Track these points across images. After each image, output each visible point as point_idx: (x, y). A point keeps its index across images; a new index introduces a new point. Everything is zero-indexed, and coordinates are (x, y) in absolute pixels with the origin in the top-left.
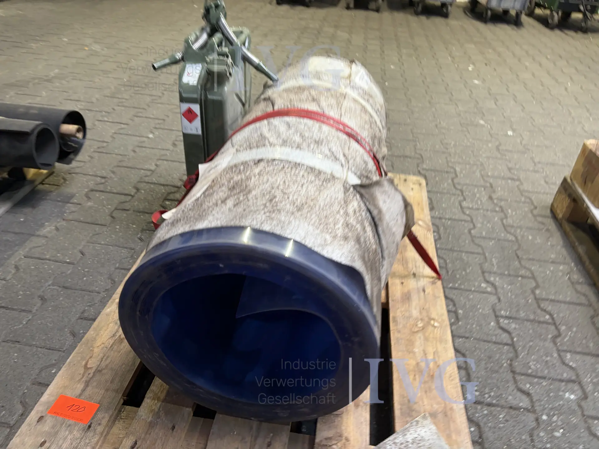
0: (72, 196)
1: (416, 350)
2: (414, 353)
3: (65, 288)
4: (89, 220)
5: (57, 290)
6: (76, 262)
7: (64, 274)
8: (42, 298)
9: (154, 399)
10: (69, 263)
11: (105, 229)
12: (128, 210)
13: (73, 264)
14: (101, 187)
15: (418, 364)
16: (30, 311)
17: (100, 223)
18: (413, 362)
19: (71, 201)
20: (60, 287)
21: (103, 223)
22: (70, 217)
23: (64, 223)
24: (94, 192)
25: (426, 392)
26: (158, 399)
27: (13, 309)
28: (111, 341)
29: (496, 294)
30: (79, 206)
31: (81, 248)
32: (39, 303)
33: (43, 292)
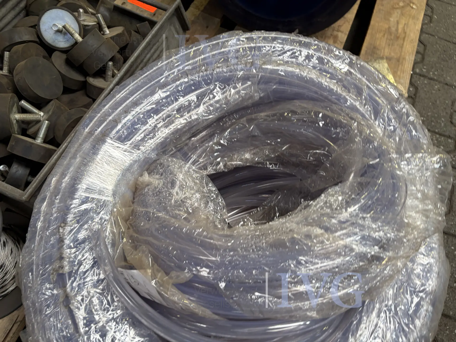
1: (392, 19)
2: (389, 20)
15: (389, 28)
18: (387, 26)
25: (389, 45)
26: (199, 9)
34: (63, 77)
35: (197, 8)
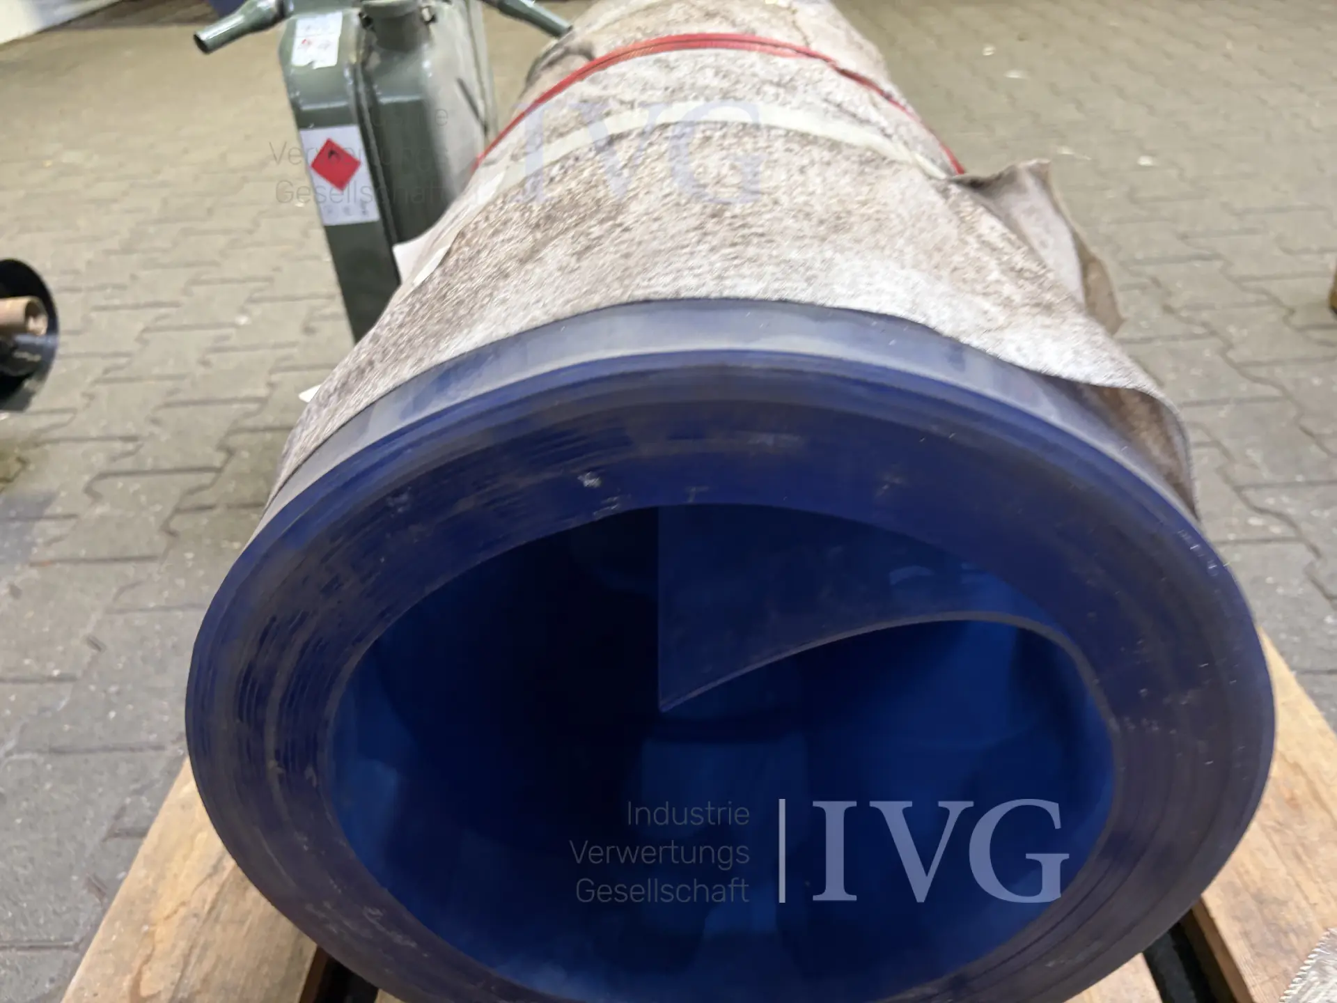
0: (49, 499)
4: (104, 552)
5: (34, 763)
6: (79, 674)
7: (49, 714)
10: (60, 679)
11: (153, 567)
12: (211, 507)
13: (72, 679)
14: (127, 464)
17: (136, 553)
19: (48, 511)
20: (40, 752)
21: (146, 551)
22: (51, 554)
23: (34, 573)
24: (110, 480)
29: (1300, 538)
30: (72, 522)
31: (89, 630)
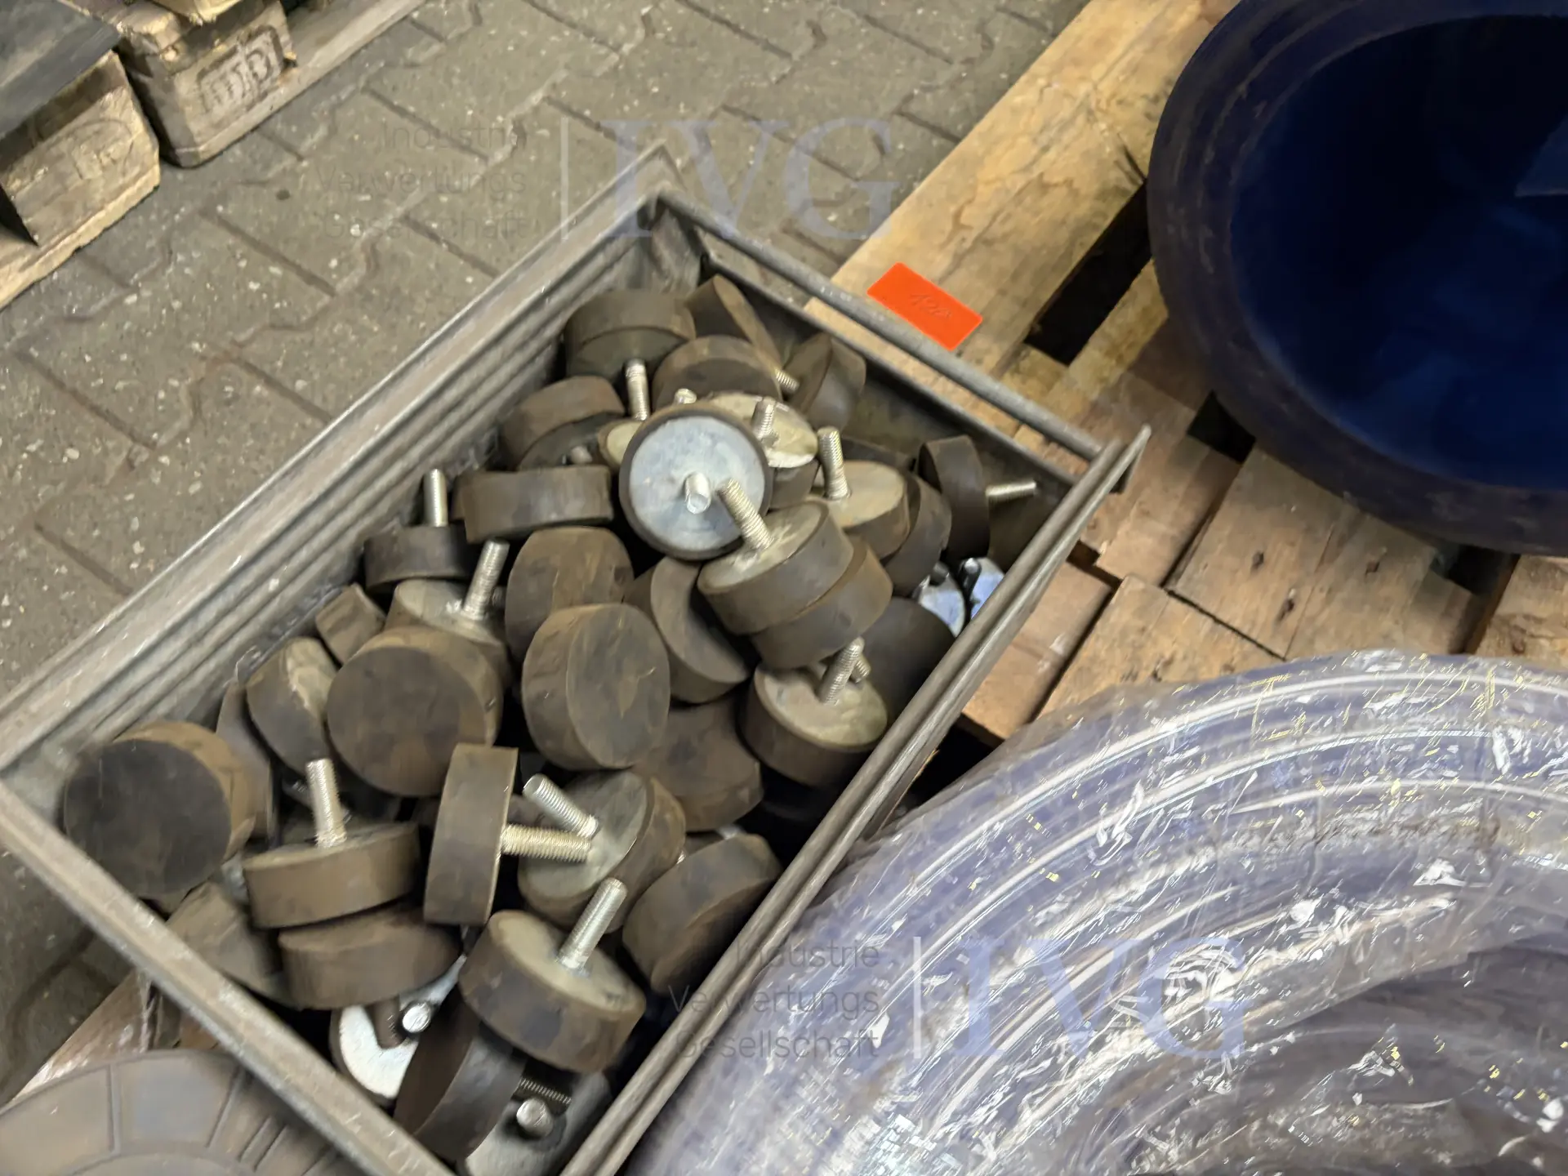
3: (870, 20)
8: (817, 31)
9: (1108, 354)
16: (786, 55)
26: (1120, 359)
27: (748, 36)
28: (1021, 182)
32: (809, 41)
33: (820, 13)
34: (677, 667)
35: (1113, 351)
